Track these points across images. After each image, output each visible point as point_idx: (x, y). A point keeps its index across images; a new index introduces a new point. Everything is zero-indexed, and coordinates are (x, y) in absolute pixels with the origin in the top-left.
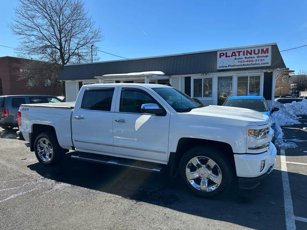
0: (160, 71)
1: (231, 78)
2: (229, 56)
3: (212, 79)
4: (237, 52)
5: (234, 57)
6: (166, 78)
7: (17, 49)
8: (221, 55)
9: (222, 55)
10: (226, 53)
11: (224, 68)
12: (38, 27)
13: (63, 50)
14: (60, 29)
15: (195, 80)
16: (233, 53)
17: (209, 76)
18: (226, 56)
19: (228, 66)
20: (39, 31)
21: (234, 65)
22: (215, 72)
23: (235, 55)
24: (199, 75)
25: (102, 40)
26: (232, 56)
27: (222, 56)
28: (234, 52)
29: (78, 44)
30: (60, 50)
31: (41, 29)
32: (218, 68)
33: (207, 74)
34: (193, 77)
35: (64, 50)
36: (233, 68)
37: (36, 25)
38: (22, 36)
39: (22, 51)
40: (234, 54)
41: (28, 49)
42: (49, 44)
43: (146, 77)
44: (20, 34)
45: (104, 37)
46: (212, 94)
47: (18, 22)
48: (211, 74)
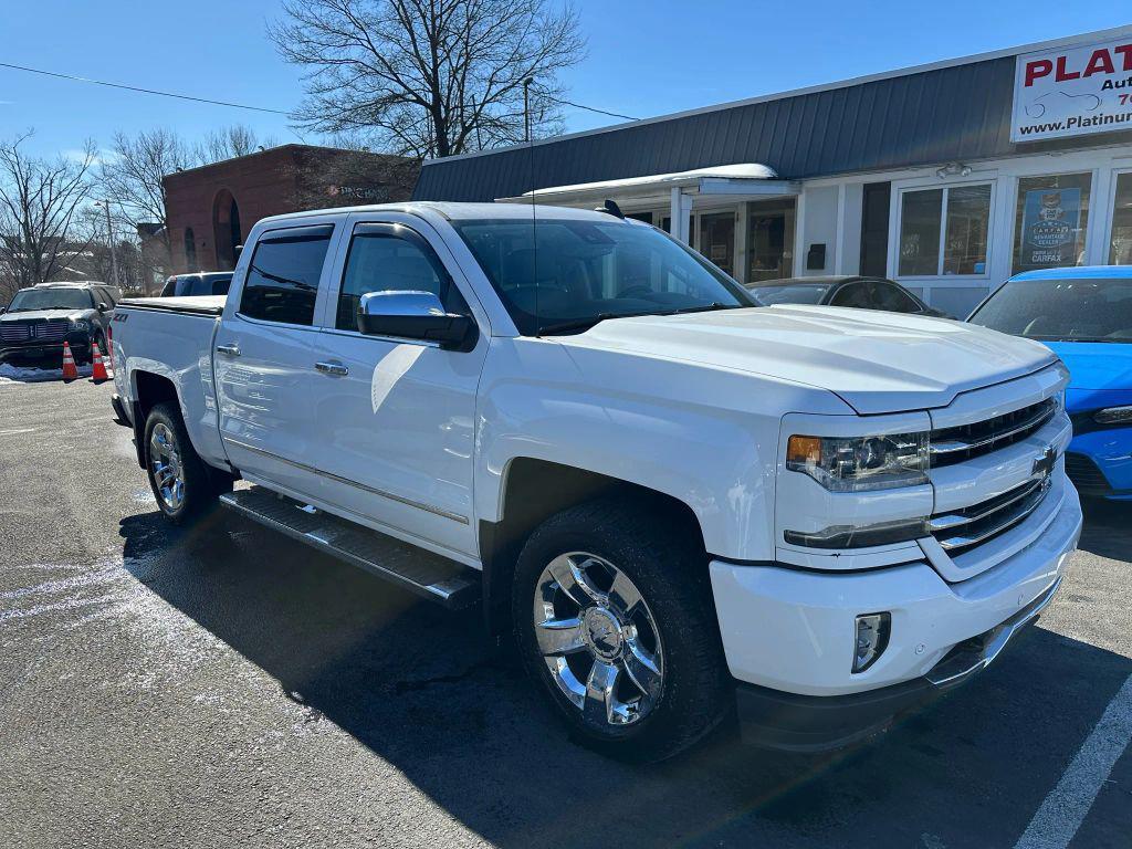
0: (756, 162)
1: (1082, 182)
2: (1076, 75)
3: (989, 186)
4: (1118, 50)
5: (1102, 77)
6: (782, 190)
7: (296, 116)
8: (1037, 70)
9: (1042, 69)
10: (1062, 61)
11: (1048, 135)
12: (362, 29)
13: (443, 109)
14: (433, 32)
15: (910, 199)
16: (1097, 55)
17: (971, 177)
18: (1061, 76)
19: (1065, 124)
20: (366, 43)
21: (1095, 118)
22: (1001, 156)
23: (1109, 68)
24: (930, 171)
25: (580, 57)
26: (1091, 70)
27: (1040, 75)
28: (1104, 54)
29: (491, 83)
30: (434, 109)
31: (373, 37)
32: (1017, 137)
33: (964, 167)
34: (903, 182)
35: (447, 108)
36: (1093, 129)
37: (355, 22)
38: (313, 68)
39: (311, 122)
40: (1100, 63)
41: (334, 111)
42: (400, 90)
43: (675, 192)
44: (307, 61)
45: (585, 48)
46: (984, 261)
47: (299, 17)
48: (988, 164)
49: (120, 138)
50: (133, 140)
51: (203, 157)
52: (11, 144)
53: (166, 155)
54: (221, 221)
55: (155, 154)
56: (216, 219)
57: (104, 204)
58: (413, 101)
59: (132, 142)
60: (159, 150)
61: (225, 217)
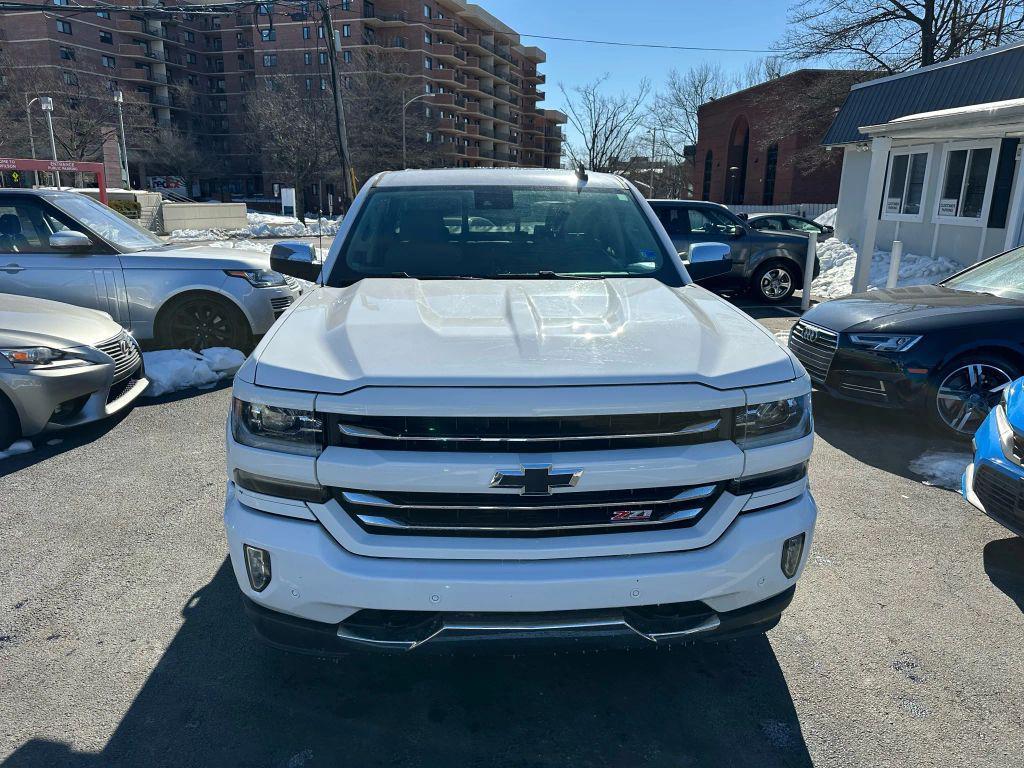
49: (673, 74)
50: (683, 75)
51: (738, 84)
52: (592, 86)
53: (708, 86)
54: (736, 144)
55: (698, 86)
56: (732, 141)
57: (652, 132)
58: (904, 17)
59: (682, 77)
60: (703, 82)
61: (739, 141)
